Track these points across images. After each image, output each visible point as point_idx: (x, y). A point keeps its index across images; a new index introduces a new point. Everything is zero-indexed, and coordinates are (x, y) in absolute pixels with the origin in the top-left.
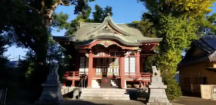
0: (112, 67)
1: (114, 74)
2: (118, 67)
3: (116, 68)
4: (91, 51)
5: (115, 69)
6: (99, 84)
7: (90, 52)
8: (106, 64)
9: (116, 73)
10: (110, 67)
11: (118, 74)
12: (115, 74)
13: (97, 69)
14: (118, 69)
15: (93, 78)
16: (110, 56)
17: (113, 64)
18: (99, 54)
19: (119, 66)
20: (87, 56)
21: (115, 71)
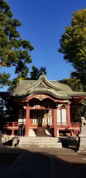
0: (46, 117)
2: (51, 117)
4: (28, 104)
5: (49, 119)
6: (35, 133)
8: (41, 115)
10: (44, 117)
11: (51, 124)
13: (33, 120)
14: (51, 120)
15: (30, 128)
16: (44, 108)
17: (47, 115)
18: (35, 107)
20: (24, 108)
21: (49, 122)
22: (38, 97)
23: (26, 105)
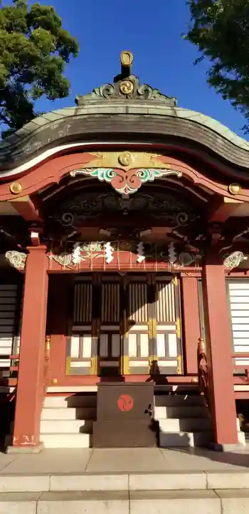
0: (145, 328)
1: (154, 363)
2: (172, 328)
3: (166, 333)
4: (34, 235)
5: (160, 339)
6: (82, 423)
7: (31, 242)
8: (117, 318)
9: (167, 358)
10: (134, 328)
11: (174, 364)
12: (160, 364)
13: (75, 341)
14: (173, 339)
16: (141, 258)
17: (152, 314)
18: (83, 253)
19: (178, 322)
20: (13, 261)
21: (161, 352)
22: (101, 167)
23: (24, 245)
